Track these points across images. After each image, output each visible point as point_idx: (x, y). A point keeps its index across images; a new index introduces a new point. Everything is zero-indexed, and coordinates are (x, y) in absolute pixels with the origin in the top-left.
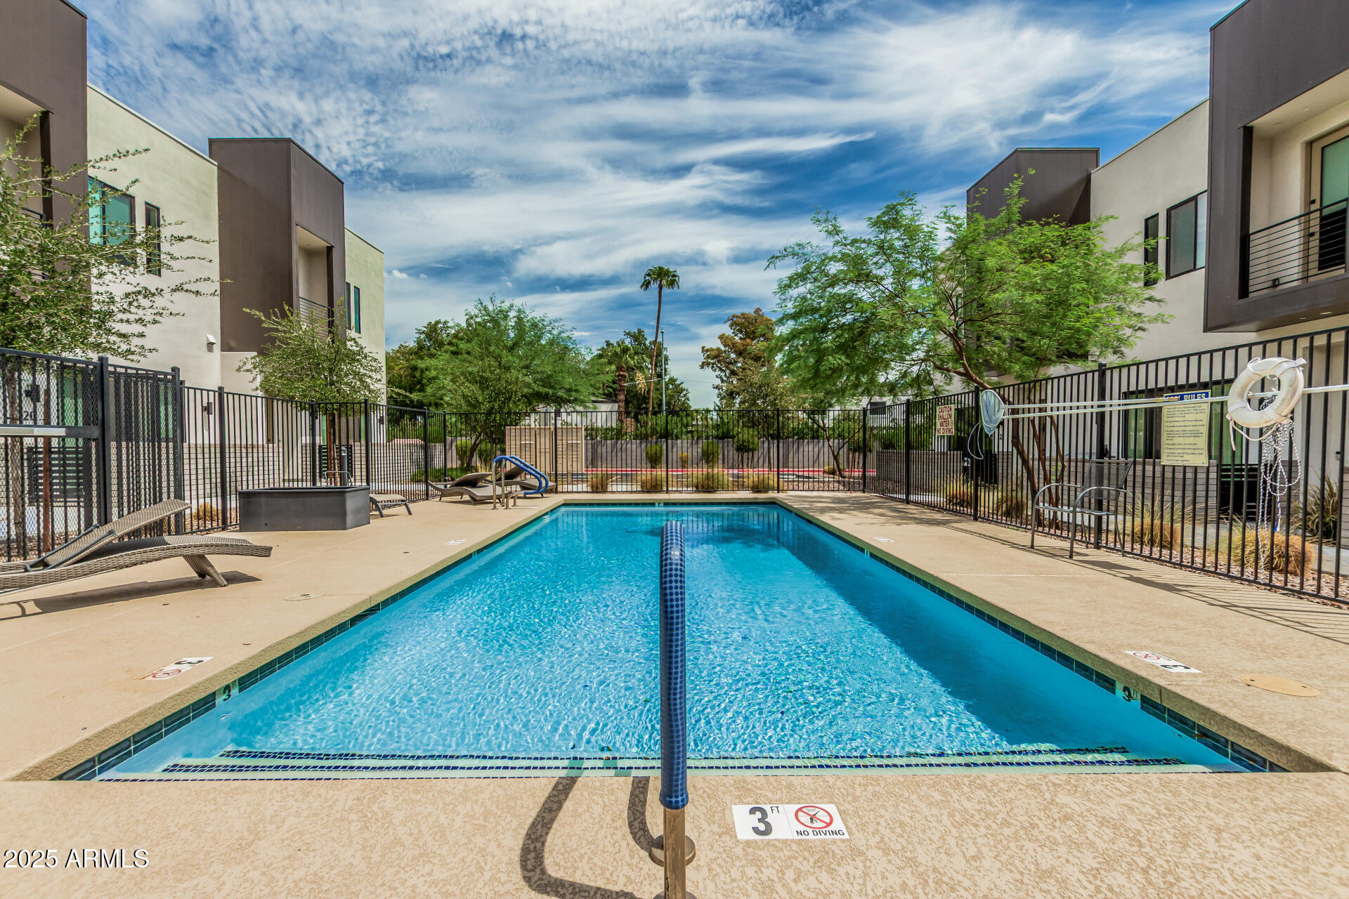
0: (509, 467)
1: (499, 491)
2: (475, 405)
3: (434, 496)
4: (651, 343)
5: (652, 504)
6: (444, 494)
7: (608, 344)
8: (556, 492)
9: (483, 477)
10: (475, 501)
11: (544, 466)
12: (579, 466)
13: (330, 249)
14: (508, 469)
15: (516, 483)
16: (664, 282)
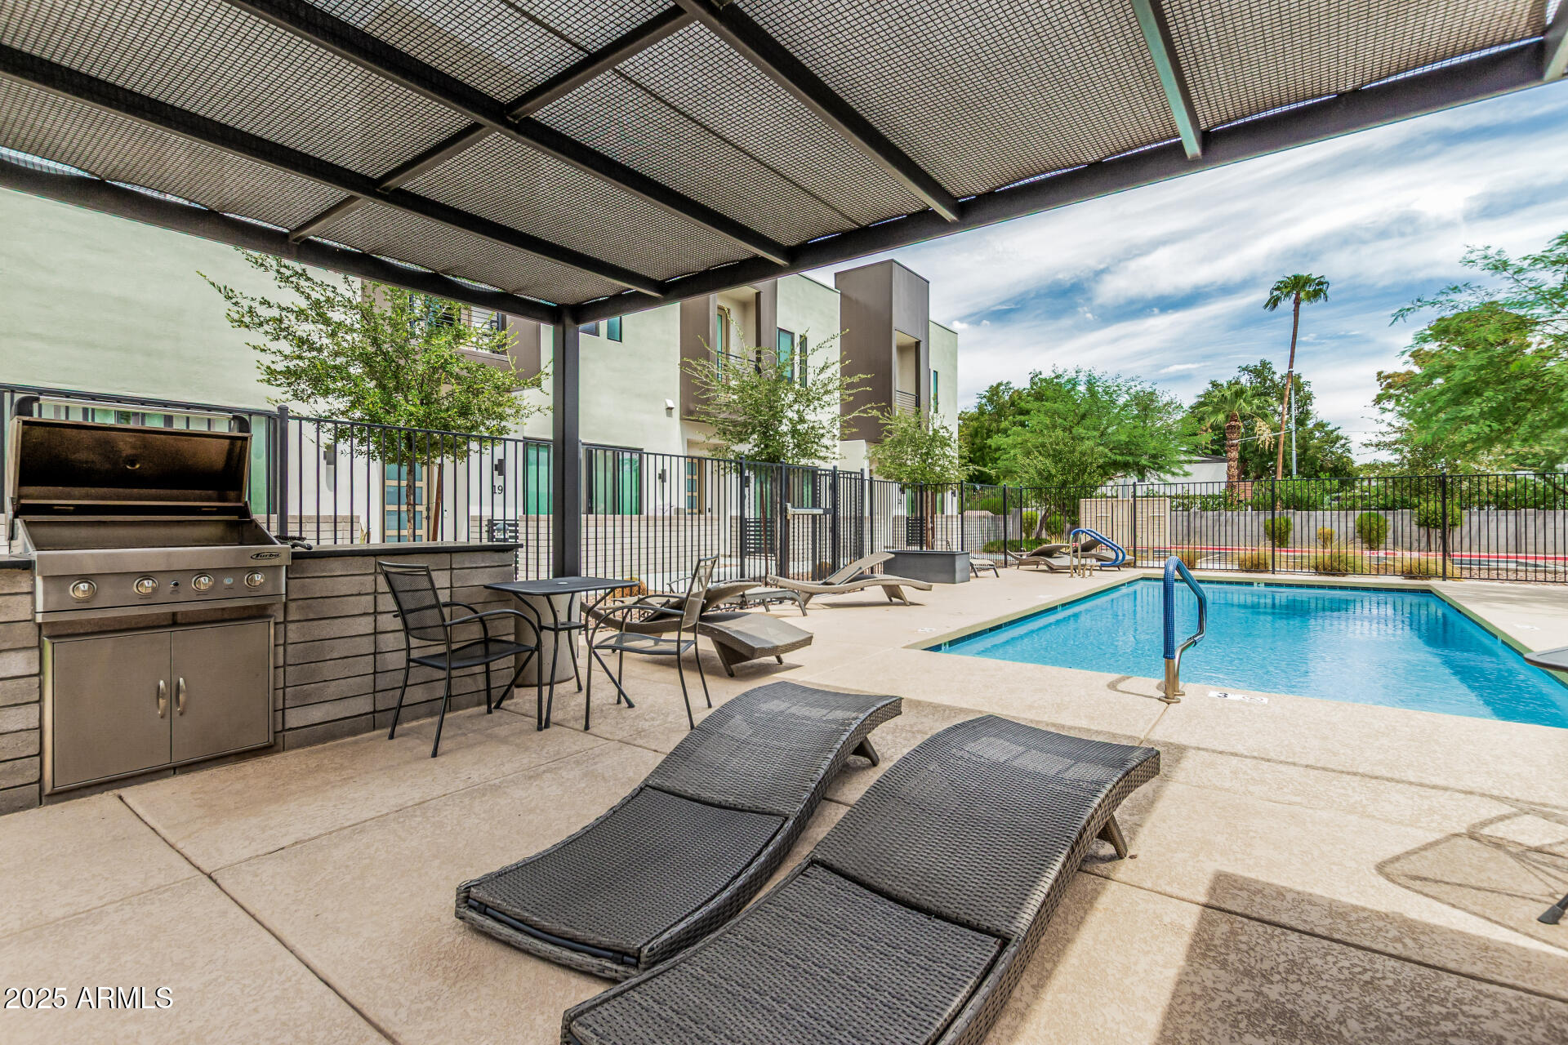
0: (1084, 539)
1: (1075, 562)
2: (1049, 477)
3: (1011, 565)
4: (1282, 378)
5: (1251, 584)
6: (1021, 563)
7: (1215, 385)
8: (1135, 567)
9: (1057, 549)
10: (1052, 570)
11: (1122, 539)
12: (1163, 540)
13: (918, 344)
14: (1083, 542)
15: (1092, 556)
16: (1302, 295)
